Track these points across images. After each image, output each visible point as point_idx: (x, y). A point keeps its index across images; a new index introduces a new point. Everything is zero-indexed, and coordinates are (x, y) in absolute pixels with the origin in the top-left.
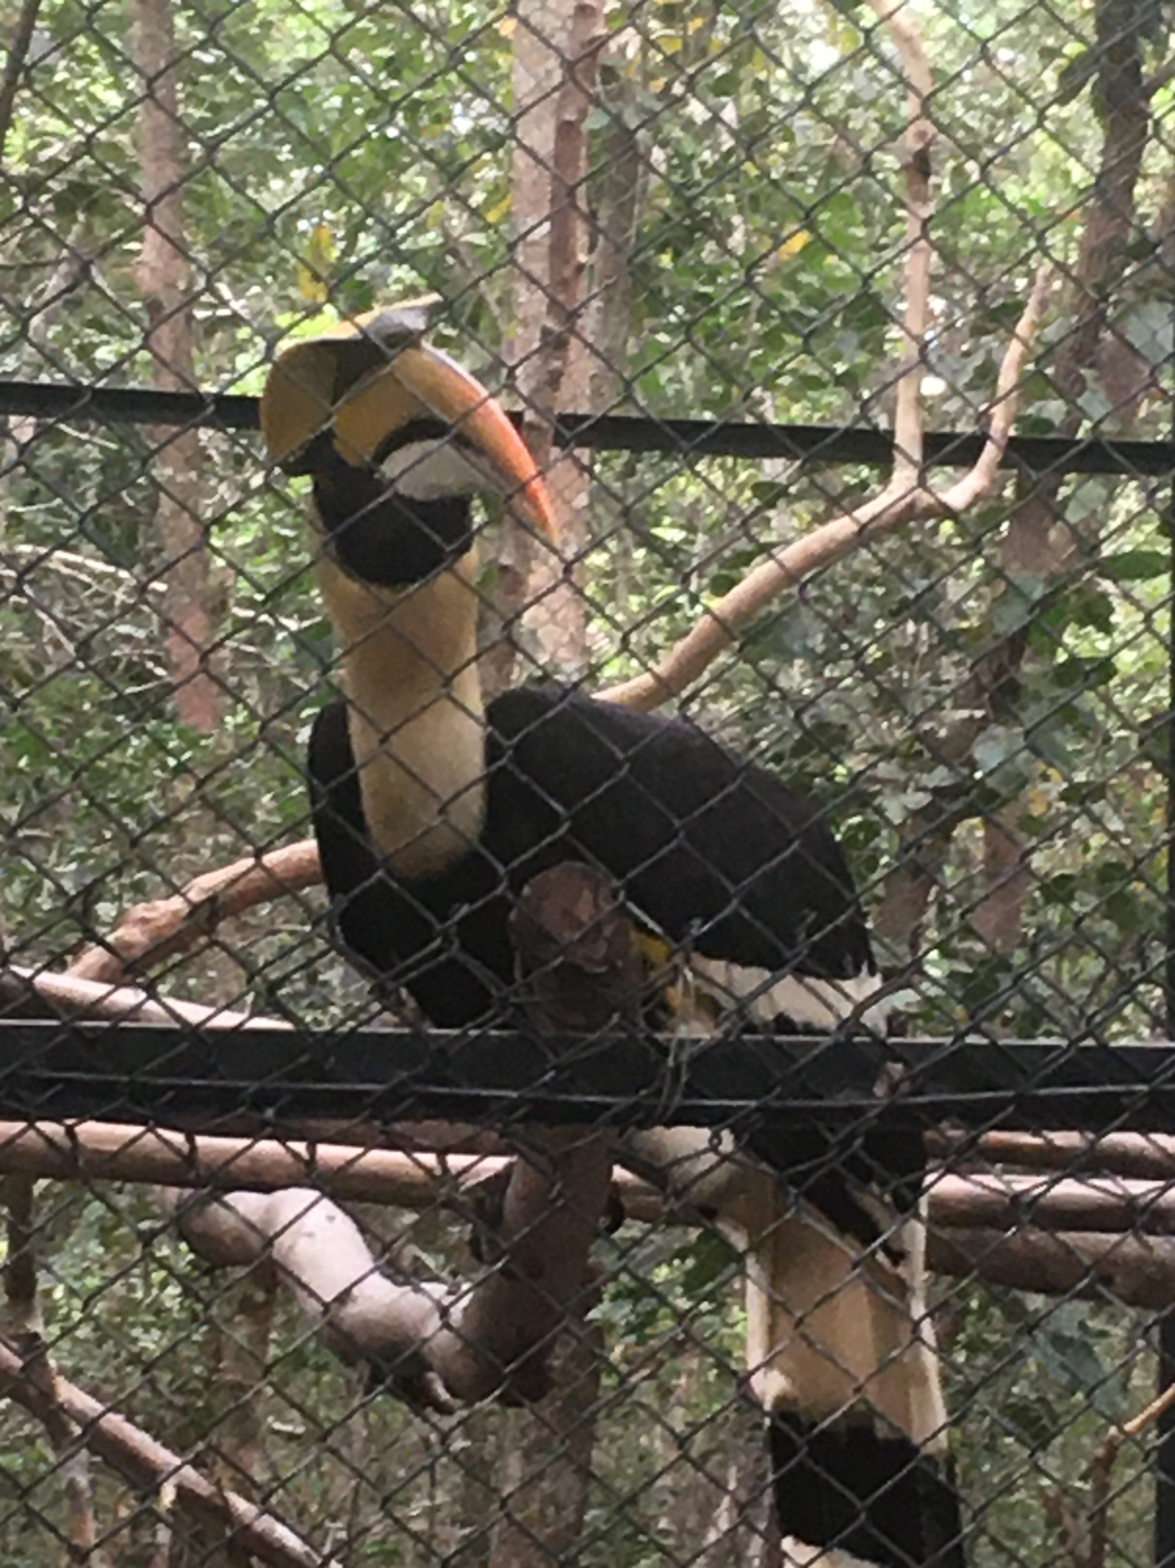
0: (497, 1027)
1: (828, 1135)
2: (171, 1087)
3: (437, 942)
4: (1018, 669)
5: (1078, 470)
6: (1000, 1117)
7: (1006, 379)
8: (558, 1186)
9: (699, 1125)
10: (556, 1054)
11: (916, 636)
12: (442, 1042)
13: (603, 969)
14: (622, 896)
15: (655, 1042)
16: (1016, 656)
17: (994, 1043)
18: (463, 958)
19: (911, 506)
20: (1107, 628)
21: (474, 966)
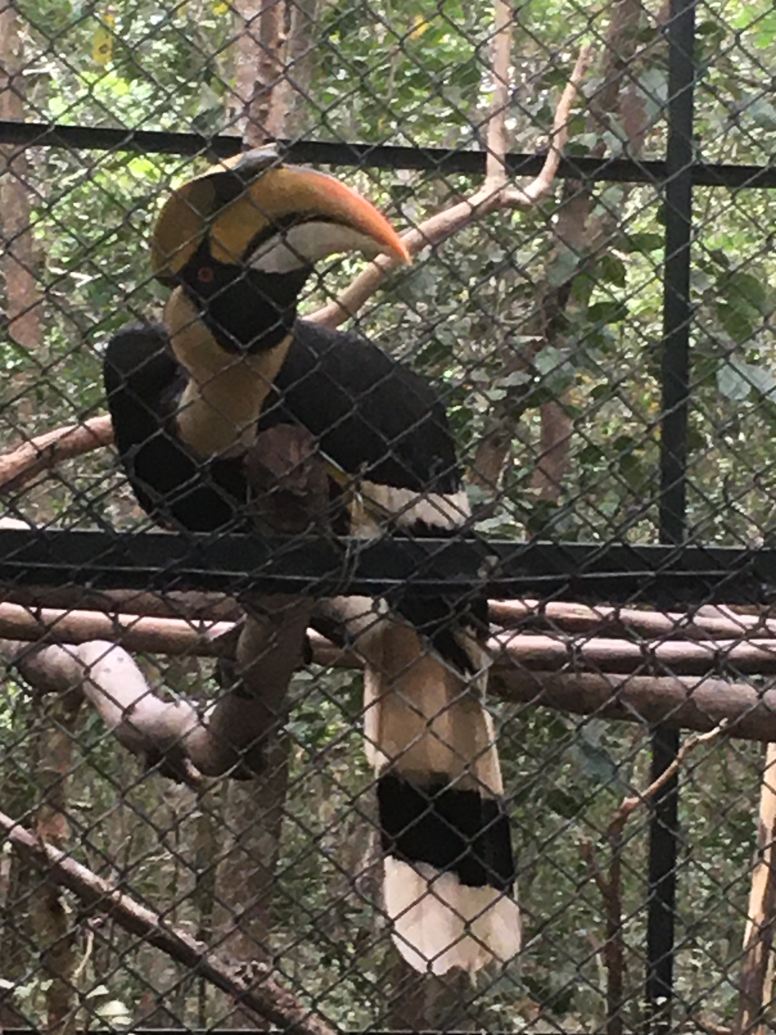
0: (236, 531)
1: (448, 603)
2: (22, 568)
3: (197, 476)
4: (564, 309)
5: (605, 179)
6: (560, 591)
7: (560, 119)
8: (275, 634)
9: (366, 595)
10: (274, 549)
11: (496, 288)
12: (200, 540)
13: (304, 494)
14: (317, 446)
15: (338, 542)
16: (563, 301)
17: (555, 544)
18: (214, 486)
19: (498, 200)
20: (622, 283)
21: (221, 491)
